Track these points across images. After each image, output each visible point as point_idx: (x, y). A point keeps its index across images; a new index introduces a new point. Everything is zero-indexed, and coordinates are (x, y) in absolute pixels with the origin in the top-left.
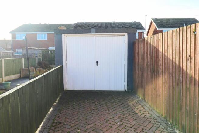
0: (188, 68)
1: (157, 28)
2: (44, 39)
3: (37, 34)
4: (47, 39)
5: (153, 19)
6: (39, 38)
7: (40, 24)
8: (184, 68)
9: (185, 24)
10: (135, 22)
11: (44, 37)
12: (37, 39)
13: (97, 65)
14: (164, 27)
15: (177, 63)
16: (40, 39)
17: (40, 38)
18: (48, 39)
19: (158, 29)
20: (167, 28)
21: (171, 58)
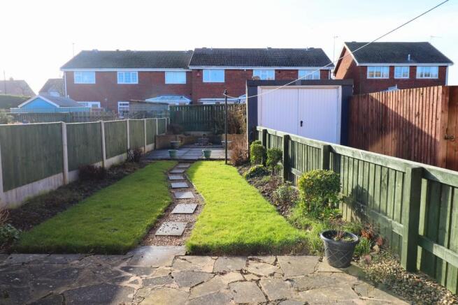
0: (417, 123)
1: (356, 62)
2: (132, 83)
3: (116, 72)
4: (137, 83)
5: (348, 44)
6: (121, 81)
7: (118, 51)
8: (414, 123)
9: (409, 55)
10: (312, 49)
11: (131, 78)
12: (118, 83)
13: (301, 126)
14: (369, 62)
15: (408, 119)
16: (124, 83)
17: (124, 80)
18: (139, 81)
19: (358, 64)
20: (376, 62)
21: (402, 115)
